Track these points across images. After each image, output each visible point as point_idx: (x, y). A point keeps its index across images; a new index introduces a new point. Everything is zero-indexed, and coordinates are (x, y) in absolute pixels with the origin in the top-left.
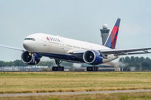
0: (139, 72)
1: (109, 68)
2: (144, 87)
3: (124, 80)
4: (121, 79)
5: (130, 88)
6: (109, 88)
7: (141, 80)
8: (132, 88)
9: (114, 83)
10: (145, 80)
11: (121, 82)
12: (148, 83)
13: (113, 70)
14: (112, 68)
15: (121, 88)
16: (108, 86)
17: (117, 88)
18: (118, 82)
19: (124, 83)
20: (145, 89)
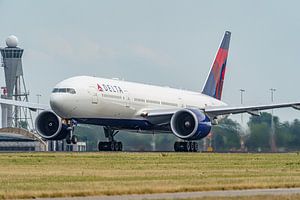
0: (95, 154)
1: (20, 144)
2: (106, 189)
3: (58, 172)
4: (51, 171)
5: (74, 191)
6: (22, 193)
7: (98, 173)
8: (78, 191)
9: (35, 181)
10: (108, 173)
11: (50, 179)
12: (117, 179)
13: (33, 149)
14: (29, 144)
15: (50, 192)
16: (19, 188)
17: (40, 193)
18: (44, 179)
19: (59, 179)
20: (109, 195)
